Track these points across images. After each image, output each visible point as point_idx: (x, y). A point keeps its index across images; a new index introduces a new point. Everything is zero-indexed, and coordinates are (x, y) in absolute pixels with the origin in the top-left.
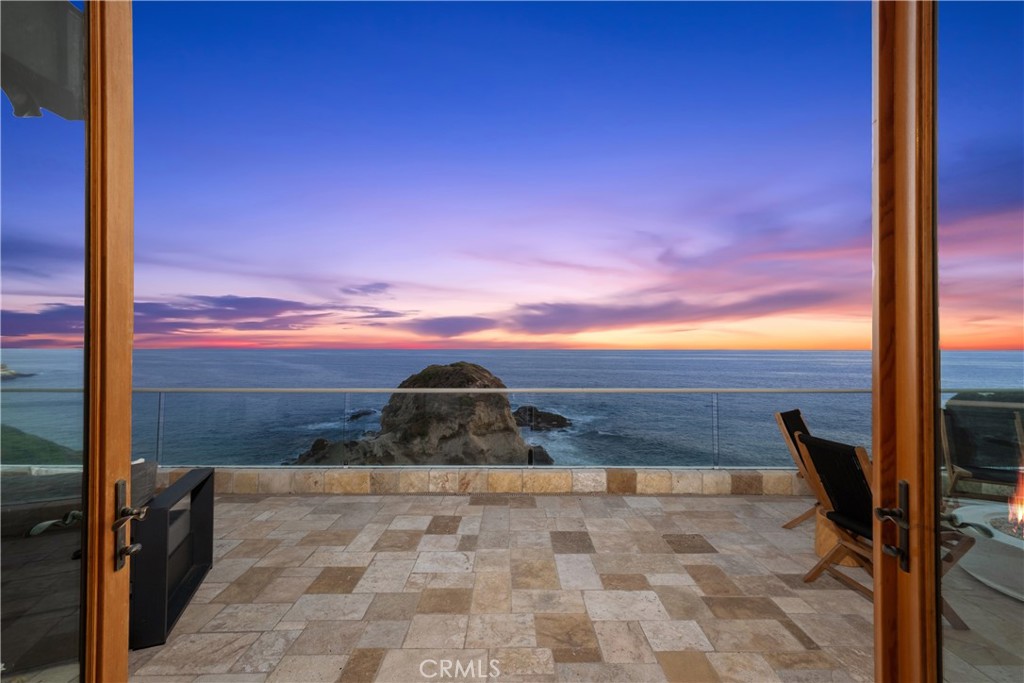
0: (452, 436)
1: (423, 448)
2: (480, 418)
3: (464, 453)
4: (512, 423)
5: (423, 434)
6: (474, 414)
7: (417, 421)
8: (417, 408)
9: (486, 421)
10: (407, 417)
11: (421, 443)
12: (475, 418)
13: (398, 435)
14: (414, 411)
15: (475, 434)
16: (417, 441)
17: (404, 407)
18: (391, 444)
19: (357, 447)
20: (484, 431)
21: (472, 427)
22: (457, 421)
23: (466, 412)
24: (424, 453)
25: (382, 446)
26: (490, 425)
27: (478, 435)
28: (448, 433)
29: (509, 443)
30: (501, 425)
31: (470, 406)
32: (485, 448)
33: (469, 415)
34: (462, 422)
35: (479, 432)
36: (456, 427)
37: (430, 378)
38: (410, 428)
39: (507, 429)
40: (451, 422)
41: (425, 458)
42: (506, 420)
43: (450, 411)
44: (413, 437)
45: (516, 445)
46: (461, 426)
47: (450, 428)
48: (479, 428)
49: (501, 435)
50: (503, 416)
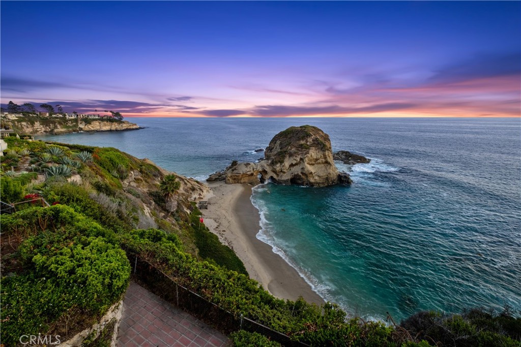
0: (296, 164)
1: (281, 169)
2: (311, 156)
3: (302, 173)
4: (330, 160)
5: (282, 162)
6: (308, 153)
7: (279, 155)
8: (281, 149)
9: (315, 158)
10: (276, 152)
11: (280, 166)
12: (309, 155)
13: (270, 162)
14: (279, 150)
15: (308, 164)
16: (278, 165)
17: (275, 148)
18: (266, 166)
19: (250, 166)
20: (313, 162)
21: (307, 160)
22: (299, 157)
23: (304, 152)
24: (281, 171)
25: (262, 166)
26: (317, 160)
27: (310, 164)
28: (294, 162)
29: (327, 170)
30: (324, 160)
31: (307, 149)
32: (313, 171)
33: (306, 154)
34: (302, 157)
35: (310, 163)
36: (298, 159)
37: (289, 134)
38: (275, 158)
39: (327, 163)
40: (296, 156)
41: (282, 173)
42: (326, 158)
43: (296, 151)
44: (277, 163)
45: (331, 171)
46: (301, 159)
47: (295, 160)
48: (311, 160)
49: (323, 165)
50: (325, 155)
